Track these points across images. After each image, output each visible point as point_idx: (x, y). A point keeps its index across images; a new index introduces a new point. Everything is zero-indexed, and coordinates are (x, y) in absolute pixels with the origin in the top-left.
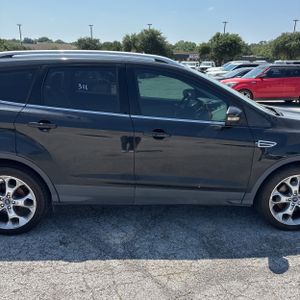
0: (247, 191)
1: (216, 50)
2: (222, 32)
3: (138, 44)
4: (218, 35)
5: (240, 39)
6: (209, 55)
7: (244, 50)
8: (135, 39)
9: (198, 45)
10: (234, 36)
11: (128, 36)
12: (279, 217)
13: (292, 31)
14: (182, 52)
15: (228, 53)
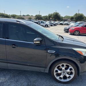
0: (46, 68)
1: (76, 18)
2: (78, 13)
3: (52, 16)
4: (76, 14)
5: (83, 15)
6: (73, 20)
7: (84, 18)
8: (51, 15)
10: (81, 14)
11: (49, 14)
12: (58, 78)
14: (66, 19)
15: (79, 19)
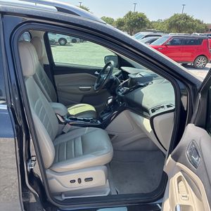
2: (133, 11)
4: (130, 13)
5: (145, 17)
6: (123, 28)
7: (148, 25)
9: (115, 20)
13: (181, 13)
